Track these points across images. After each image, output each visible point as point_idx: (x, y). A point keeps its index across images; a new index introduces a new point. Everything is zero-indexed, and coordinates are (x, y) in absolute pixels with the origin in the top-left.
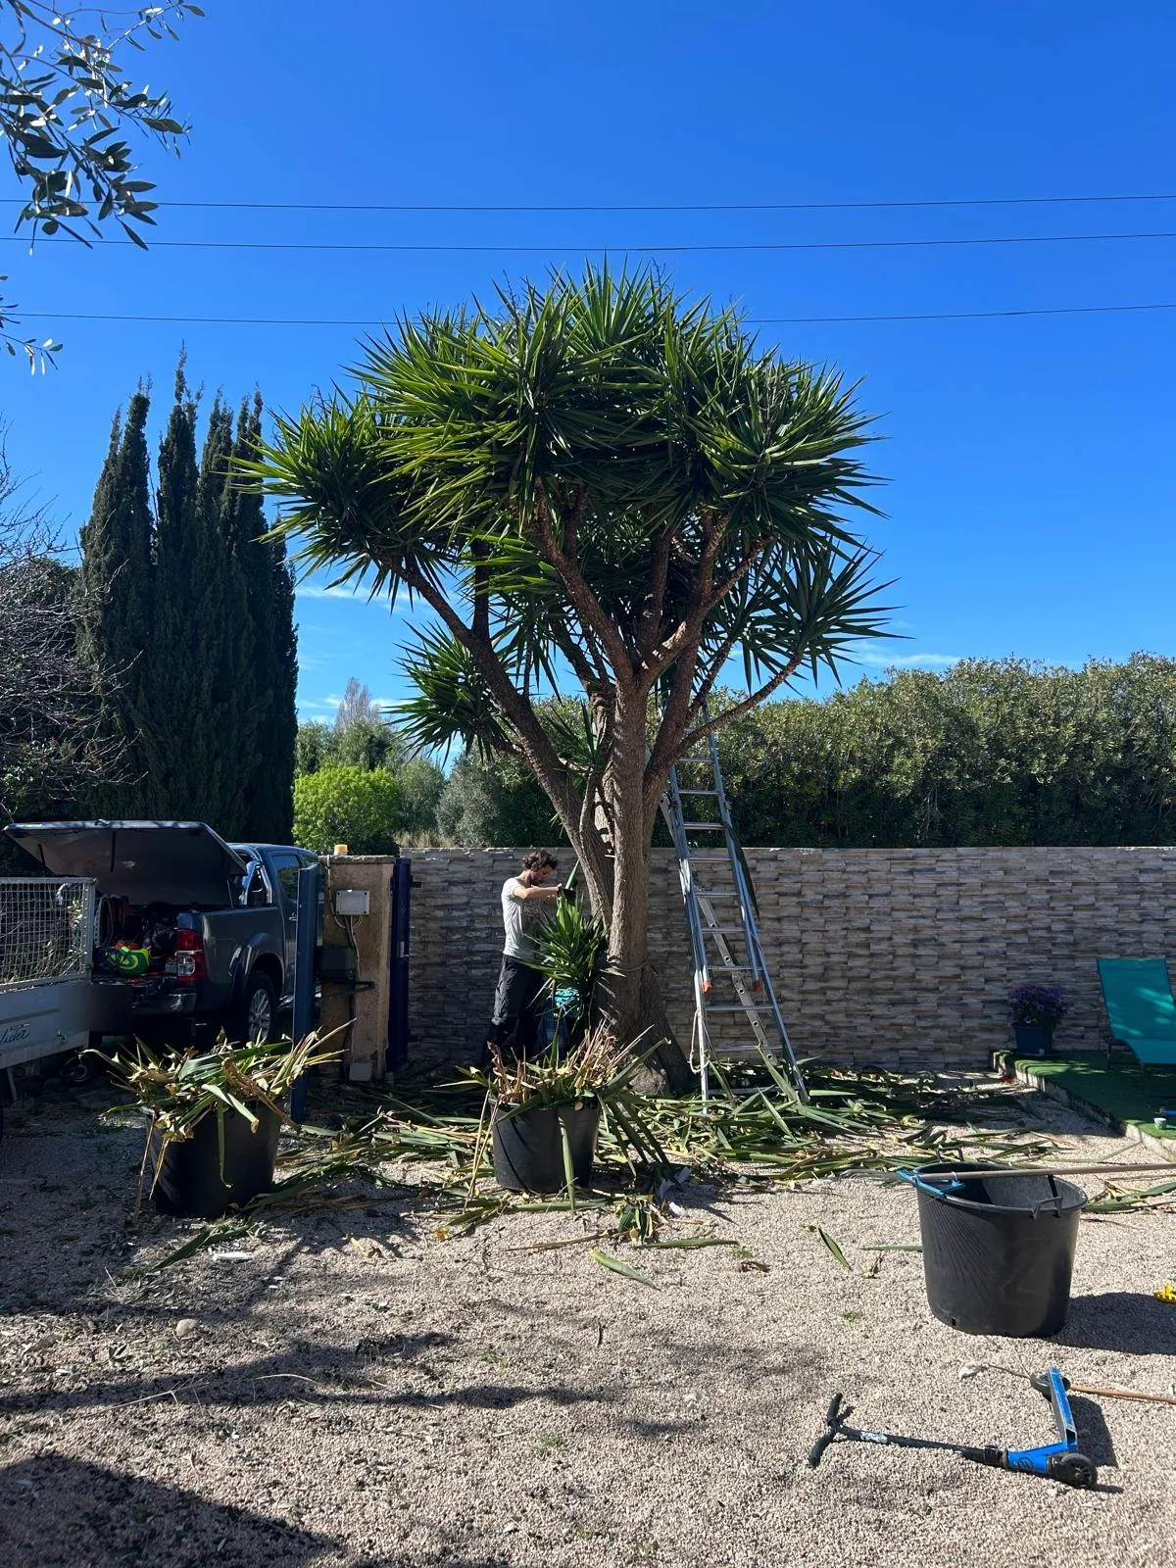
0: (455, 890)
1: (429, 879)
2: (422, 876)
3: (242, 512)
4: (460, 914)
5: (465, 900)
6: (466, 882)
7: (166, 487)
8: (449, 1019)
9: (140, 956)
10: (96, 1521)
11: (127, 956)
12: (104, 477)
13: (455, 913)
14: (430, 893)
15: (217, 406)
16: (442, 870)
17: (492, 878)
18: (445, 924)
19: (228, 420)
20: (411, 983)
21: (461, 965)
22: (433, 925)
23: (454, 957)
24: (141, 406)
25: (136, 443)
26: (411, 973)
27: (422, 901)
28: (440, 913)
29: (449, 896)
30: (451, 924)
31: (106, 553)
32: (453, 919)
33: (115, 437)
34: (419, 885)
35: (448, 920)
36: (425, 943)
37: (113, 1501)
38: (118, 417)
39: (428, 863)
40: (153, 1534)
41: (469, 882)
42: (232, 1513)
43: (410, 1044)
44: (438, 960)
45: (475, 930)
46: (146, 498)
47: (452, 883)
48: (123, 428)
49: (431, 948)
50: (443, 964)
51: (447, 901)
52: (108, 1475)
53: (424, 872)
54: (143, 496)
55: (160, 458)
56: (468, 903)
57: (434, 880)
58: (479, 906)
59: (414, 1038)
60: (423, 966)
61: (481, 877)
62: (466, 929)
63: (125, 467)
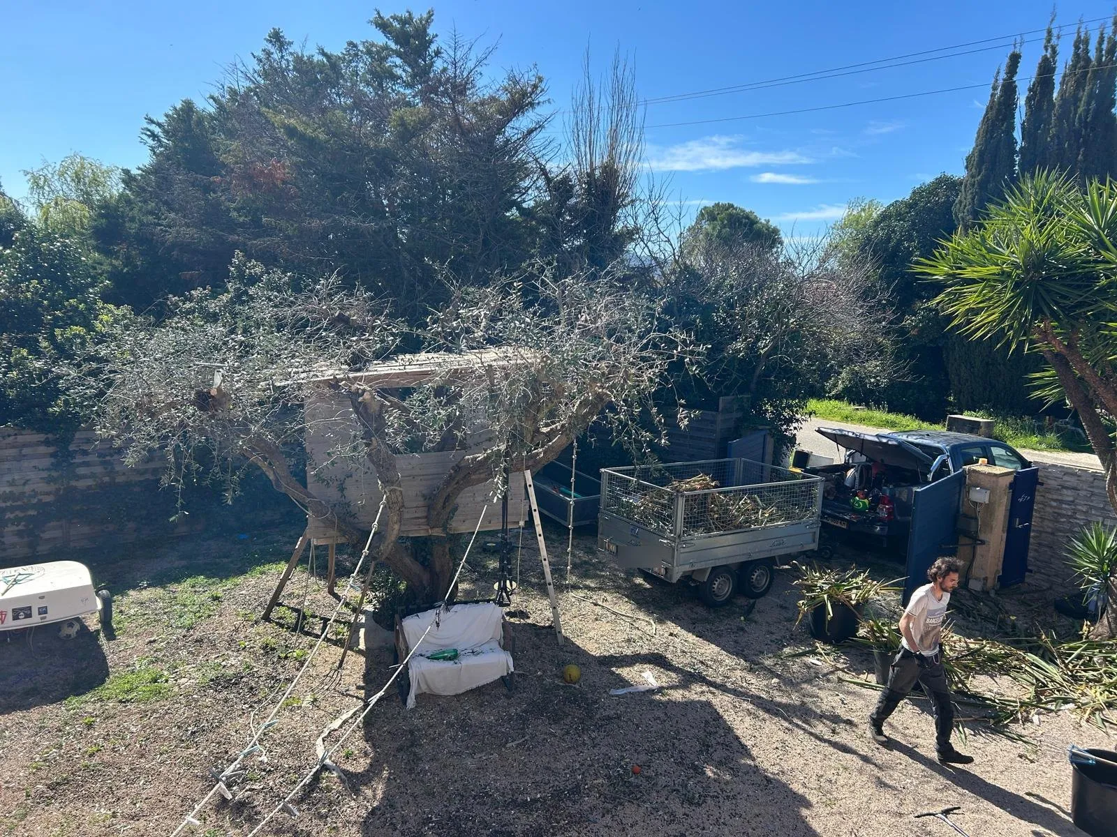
0: (1065, 491)
1: (1049, 482)
2: (1045, 479)
3: (1094, 118)
4: (1067, 506)
5: (1071, 499)
6: (1073, 489)
7: (1028, 120)
8: (1053, 566)
9: (864, 503)
10: (707, 722)
11: (858, 502)
12: (984, 118)
13: (1064, 506)
14: (1049, 491)
15: (1079, 33)
16: (1059, 478)
17: (1091, 490)
18: (1056, 511)
19: (1087, 42)
20: (1031, 540)
21: (1064, 537)
22: (1048, 509)
23: (1061, 531)
24: (1015, 59)
25: (1009, 89)
26: (1032, 534)
27: (1043, 494)
28: (1054, 504)
29: (1061, 495)
30: (1060, 511)
31: (979, 174)
32: (1061, 509)
33: (995, 88)
34: (1042, 484)
35: (1059, 509)
36: (1042, 519)
37: (714, 720)
38: (998, 73)
39: (1050, 472)
40: (717, 732)
41: (1075, 489)
42: (737, 738)
43: (1027, 574)
44: (1050, 530)
45: (1076, 518)
46: (1013, 129)
47: (1064, 487)
48: (1001, 82)
49: (1046, 523)
50: (1052, 534)
51: (1060, 498)
52: (718, 714)
53: (1047, 477)
54: (1011, 128)
55: (1028, 98)
56: (1073, 502)
57: (1053, 483)
58: (1080, 505)
59: (1031, 571)
60: (1041, 532)
61: (1084, 487)
62: (1071, 517)
63: (999, 111)
